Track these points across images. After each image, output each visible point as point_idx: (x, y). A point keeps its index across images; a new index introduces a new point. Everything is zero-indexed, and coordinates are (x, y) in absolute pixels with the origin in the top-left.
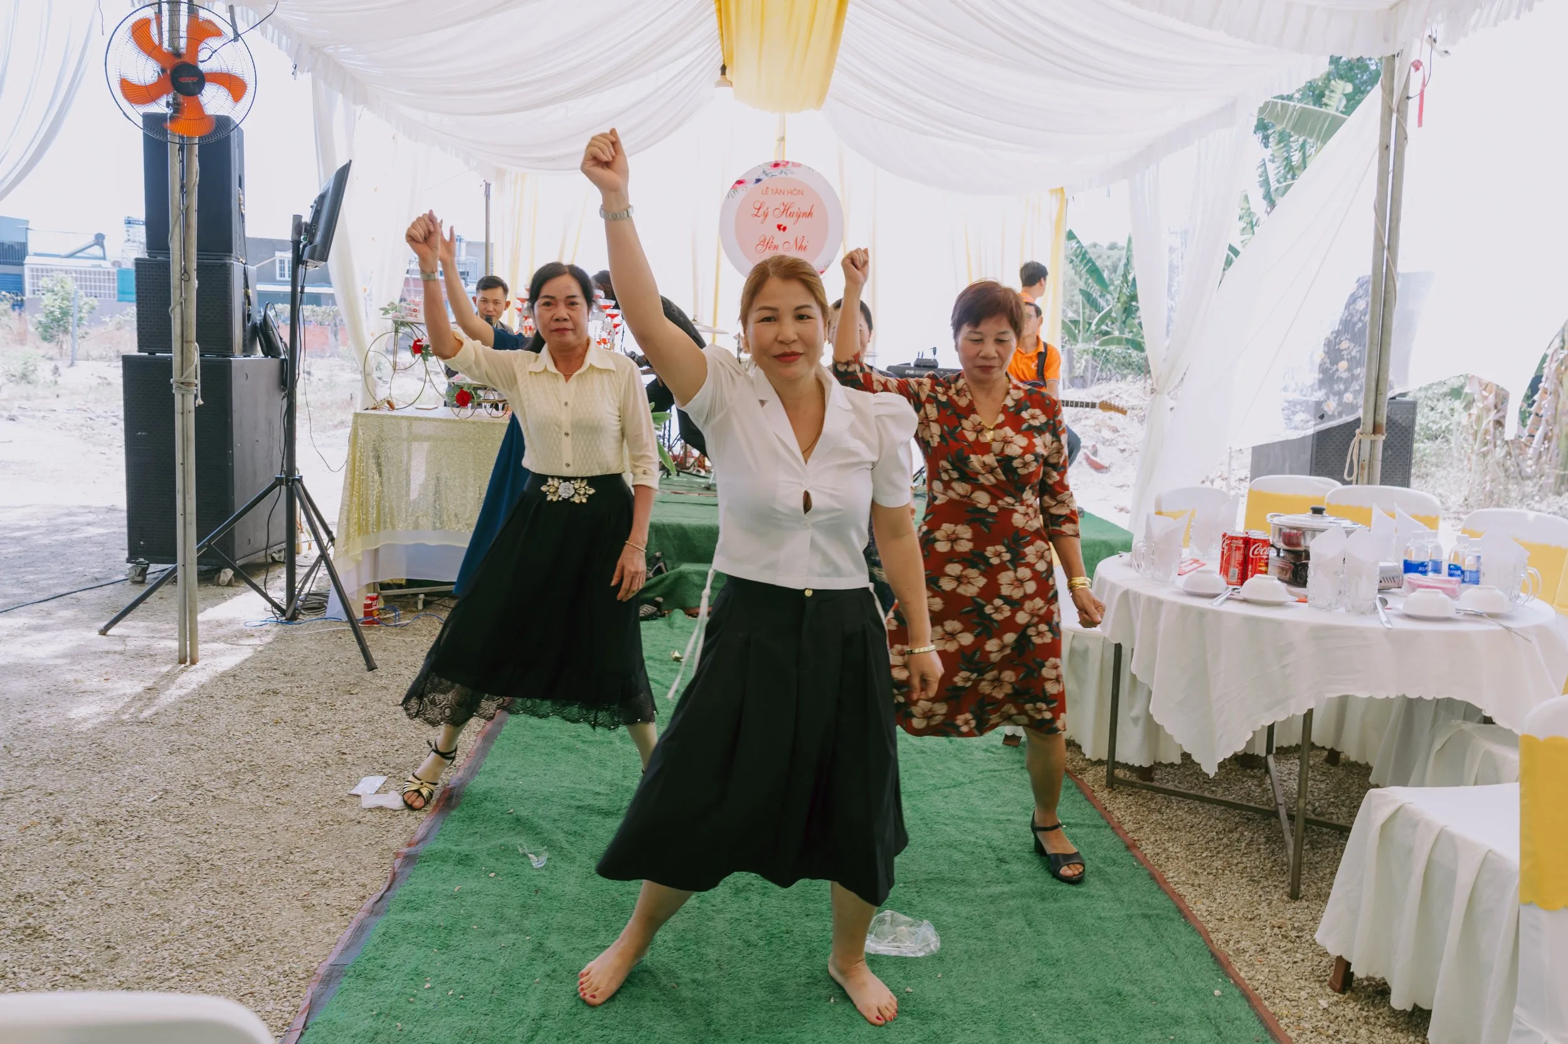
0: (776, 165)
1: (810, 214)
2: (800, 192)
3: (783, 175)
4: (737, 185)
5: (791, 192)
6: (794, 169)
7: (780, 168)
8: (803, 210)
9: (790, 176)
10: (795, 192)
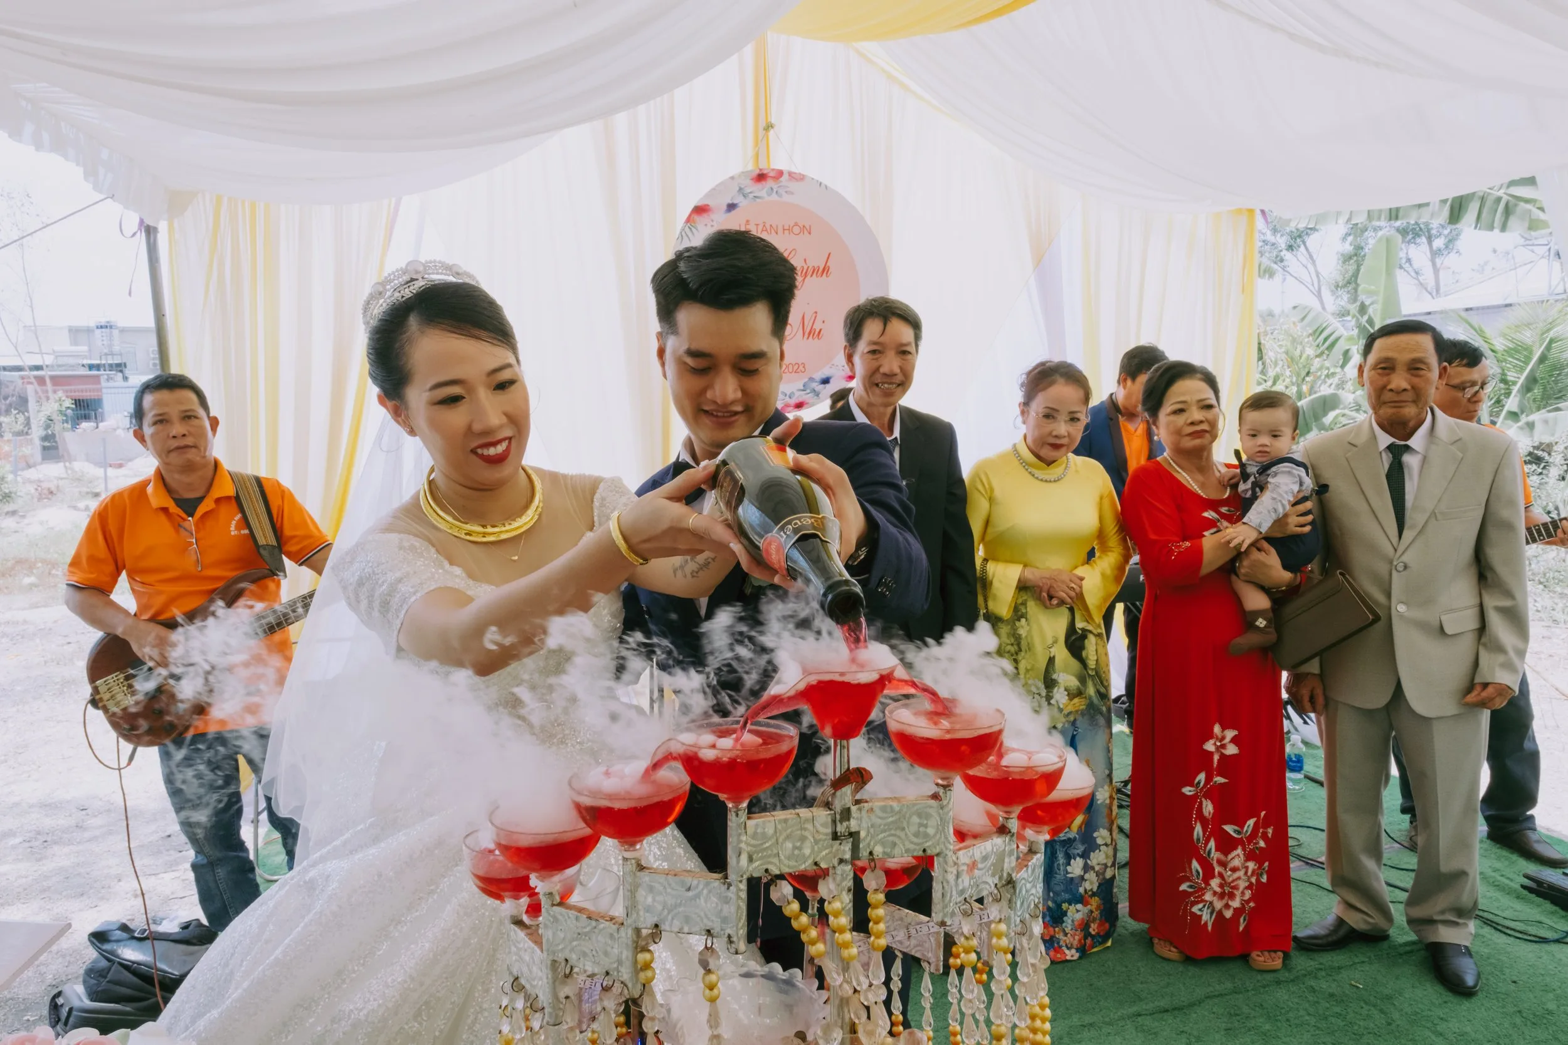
0: (761, 177)
1: (825, 270)
2: (806, 230)
3: (774, 197)
4: (696, 217)
5: (790, 230)
6: (793, 186)
7: (770, 183)
8: (812, 263)
9: (786, 198)
10: (796, 230)
